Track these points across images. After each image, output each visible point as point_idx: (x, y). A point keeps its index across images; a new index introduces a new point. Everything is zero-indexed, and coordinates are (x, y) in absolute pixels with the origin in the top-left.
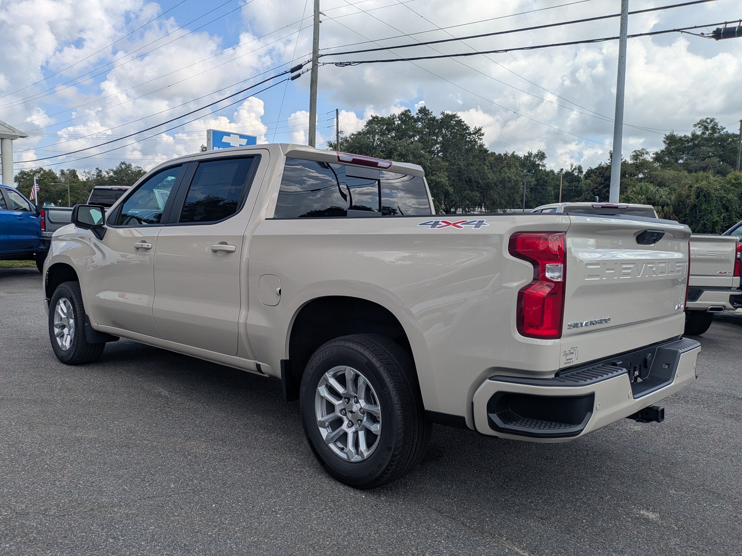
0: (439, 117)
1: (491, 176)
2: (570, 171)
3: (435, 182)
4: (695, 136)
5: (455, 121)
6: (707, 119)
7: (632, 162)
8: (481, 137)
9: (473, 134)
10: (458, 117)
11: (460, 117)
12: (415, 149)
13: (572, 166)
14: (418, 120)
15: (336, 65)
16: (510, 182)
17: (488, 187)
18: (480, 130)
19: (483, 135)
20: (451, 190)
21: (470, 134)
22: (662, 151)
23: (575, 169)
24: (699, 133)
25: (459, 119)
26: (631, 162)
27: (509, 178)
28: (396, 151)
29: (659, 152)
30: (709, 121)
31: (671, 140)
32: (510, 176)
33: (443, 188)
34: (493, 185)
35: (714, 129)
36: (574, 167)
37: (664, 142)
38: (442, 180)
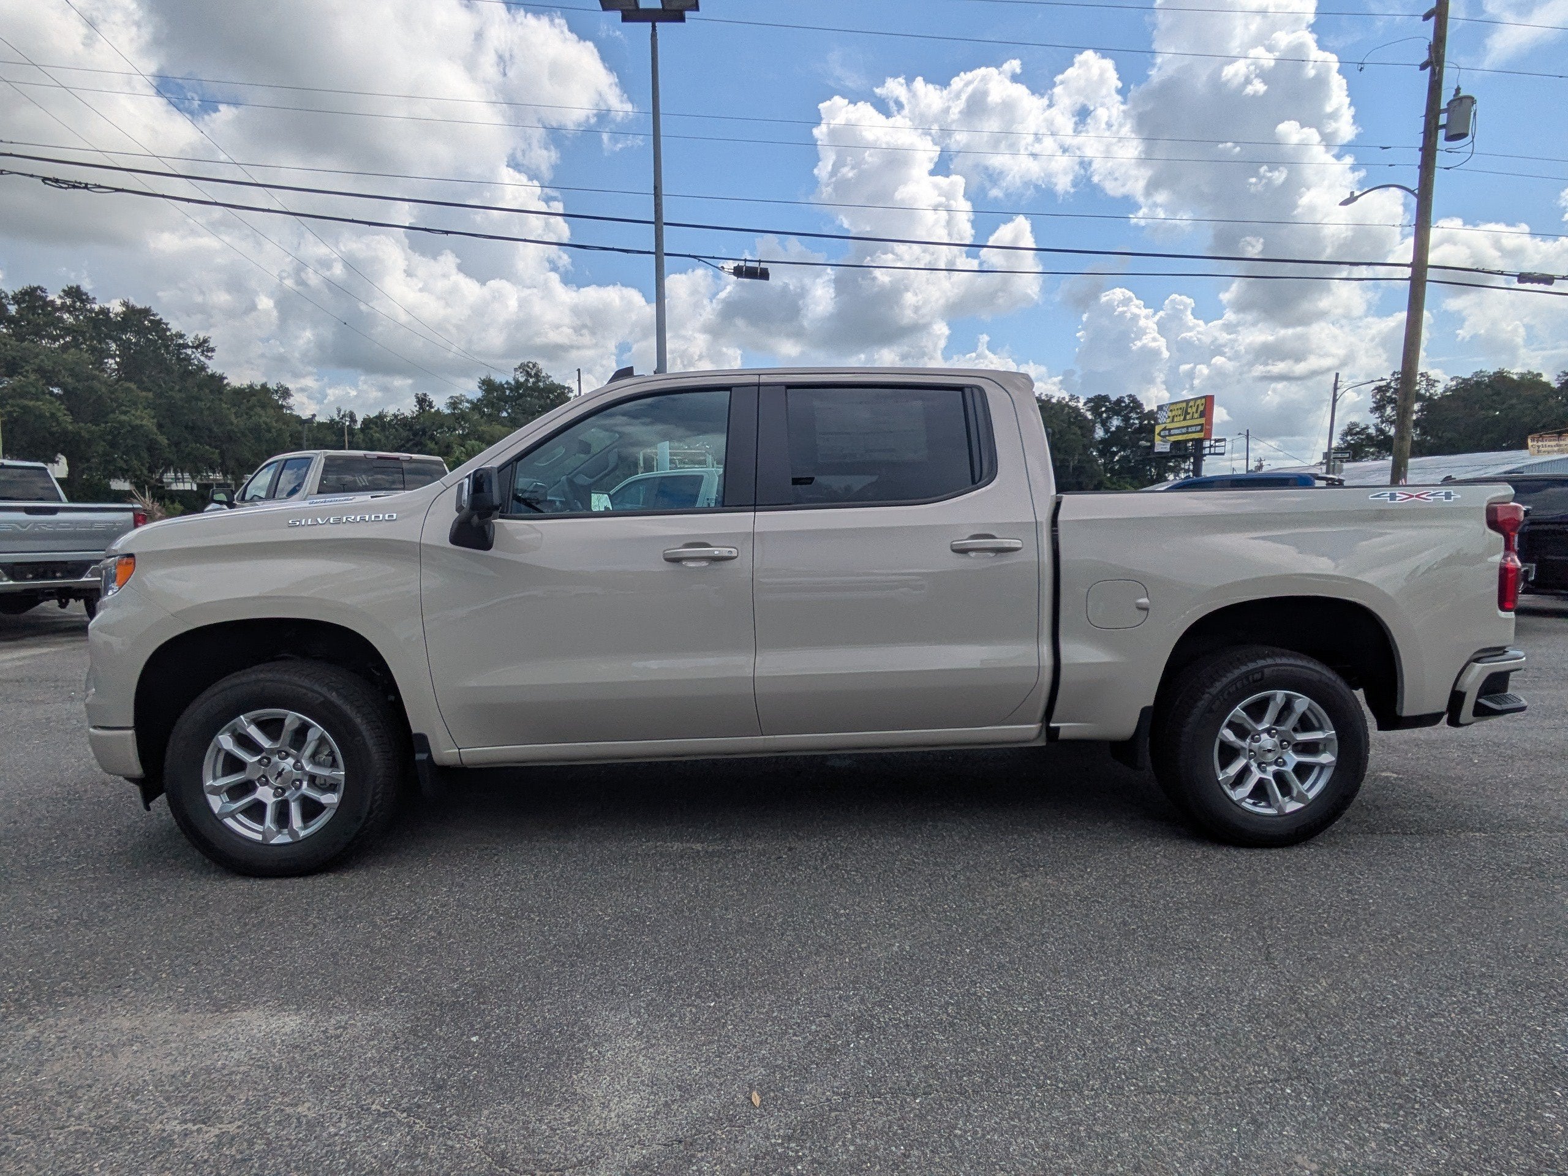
0: (116, 307)
1: (236, 422)
2: (337, 419)
3: (130, 426)
4: (518, 385)
5: (151, 321)
6: (529, 362)
7: (449, 412)
8: (209, 354)
9: (193, 347)
10: (154, 315)
11: (157, 314)
12: (77, 363)
13: (339, 411)
14: (64, 307)
15: (43, 181)
16: (269, 431)
17: (230, 438)
18: (205, 341)
19: (213, 350)
20: (163, 440)
21: (186, 346)
22: (479, 400)
23: (344, 416)
24: (522, 380)
25: (158, 318)
26: (447, 411)
27: (266, 423)
28: (27, 362)
29: (475, 401)
30: (531, 365)
31: (488, 385)
32: (268, 420)
33: (147, 436)
34: (239, 435)
35: (537, 375)
36: (342, 413)
37: (480, 387)
38: (144, 422)
